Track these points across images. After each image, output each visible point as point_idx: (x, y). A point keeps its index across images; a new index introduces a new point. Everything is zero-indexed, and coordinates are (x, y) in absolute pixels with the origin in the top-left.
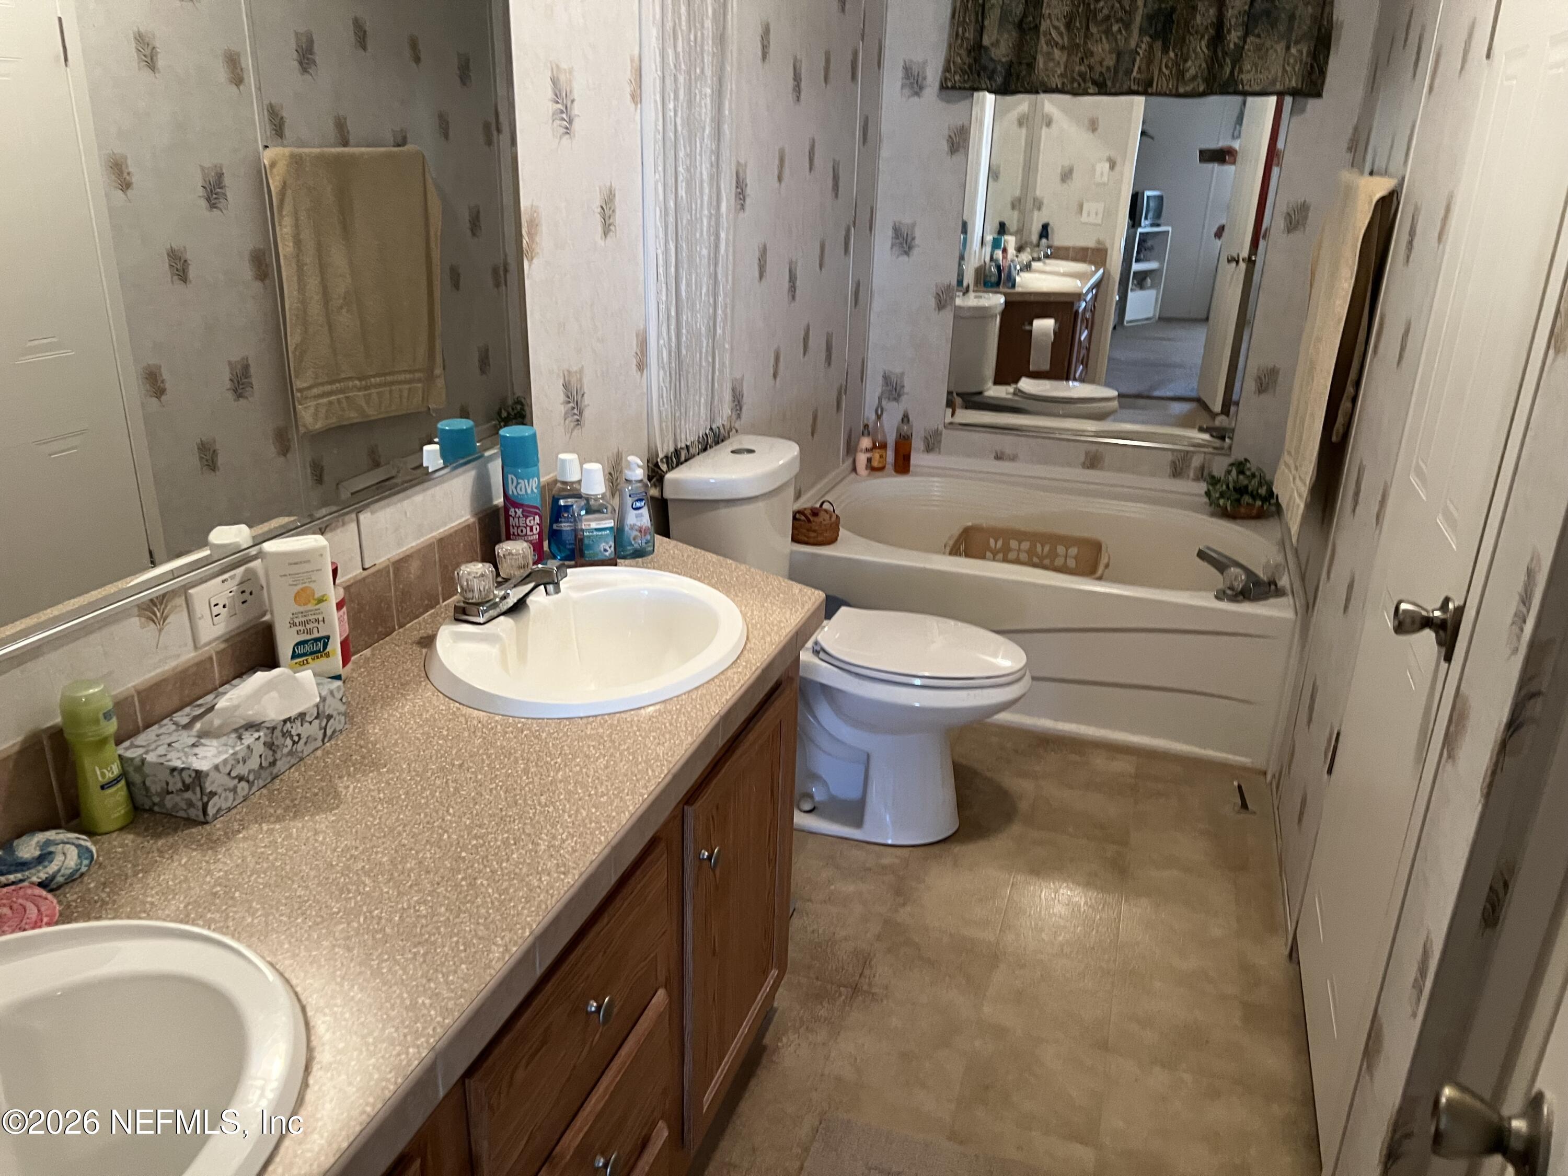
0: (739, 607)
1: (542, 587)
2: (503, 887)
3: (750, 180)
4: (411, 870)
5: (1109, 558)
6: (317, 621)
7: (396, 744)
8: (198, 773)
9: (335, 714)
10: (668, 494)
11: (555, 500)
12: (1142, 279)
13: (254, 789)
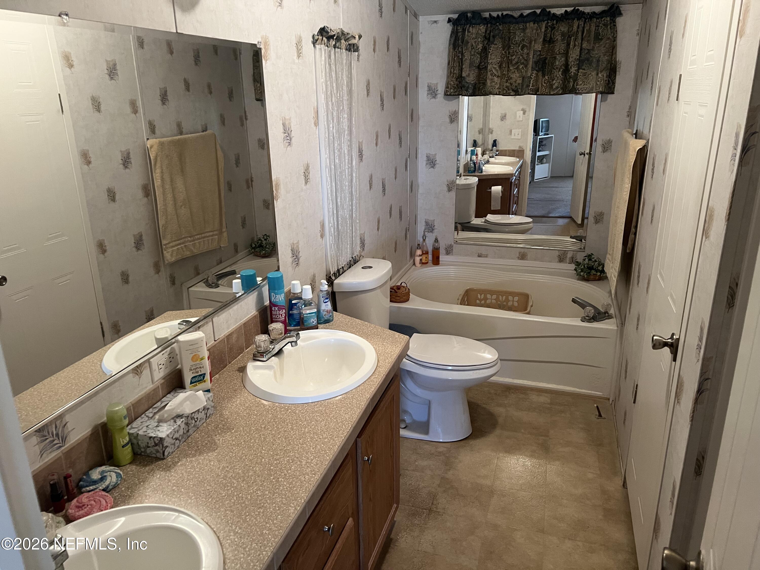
0: (373, 345)
1: (290, 343)
2: (290, 481)
3: (364, 148)
4: (252, 475)
5: (533, 303)
6: (201, 367)
7: (236, 419)
8: (161, 438)
9: (210, 407)
10: (335, 290)
11: (290, 301)
12: (541, 159)
13: (181, 443)
